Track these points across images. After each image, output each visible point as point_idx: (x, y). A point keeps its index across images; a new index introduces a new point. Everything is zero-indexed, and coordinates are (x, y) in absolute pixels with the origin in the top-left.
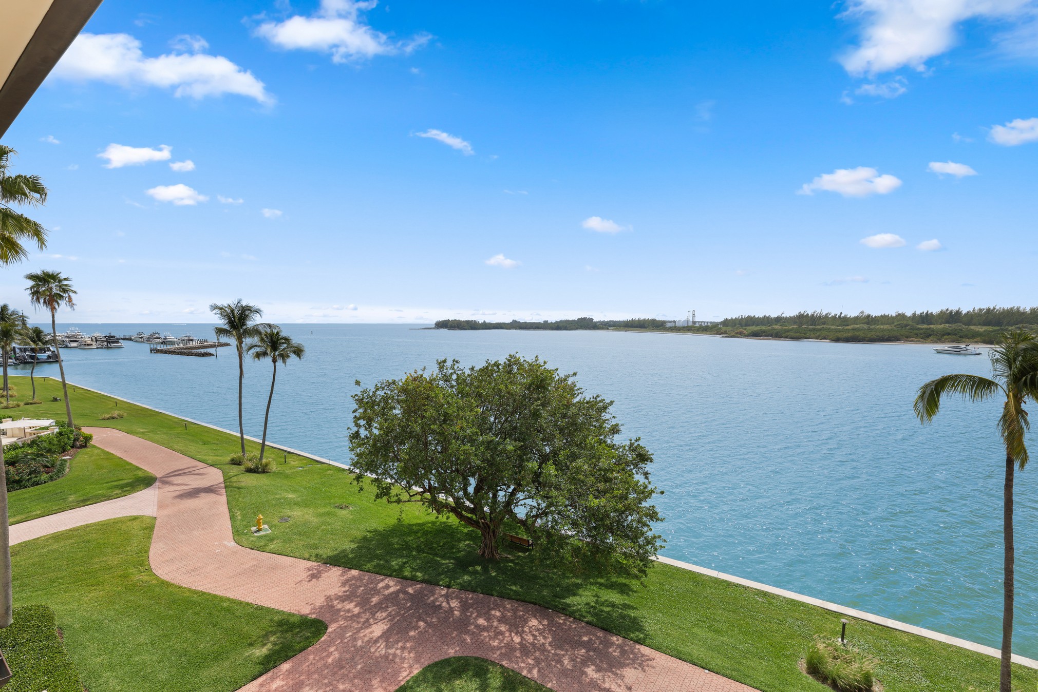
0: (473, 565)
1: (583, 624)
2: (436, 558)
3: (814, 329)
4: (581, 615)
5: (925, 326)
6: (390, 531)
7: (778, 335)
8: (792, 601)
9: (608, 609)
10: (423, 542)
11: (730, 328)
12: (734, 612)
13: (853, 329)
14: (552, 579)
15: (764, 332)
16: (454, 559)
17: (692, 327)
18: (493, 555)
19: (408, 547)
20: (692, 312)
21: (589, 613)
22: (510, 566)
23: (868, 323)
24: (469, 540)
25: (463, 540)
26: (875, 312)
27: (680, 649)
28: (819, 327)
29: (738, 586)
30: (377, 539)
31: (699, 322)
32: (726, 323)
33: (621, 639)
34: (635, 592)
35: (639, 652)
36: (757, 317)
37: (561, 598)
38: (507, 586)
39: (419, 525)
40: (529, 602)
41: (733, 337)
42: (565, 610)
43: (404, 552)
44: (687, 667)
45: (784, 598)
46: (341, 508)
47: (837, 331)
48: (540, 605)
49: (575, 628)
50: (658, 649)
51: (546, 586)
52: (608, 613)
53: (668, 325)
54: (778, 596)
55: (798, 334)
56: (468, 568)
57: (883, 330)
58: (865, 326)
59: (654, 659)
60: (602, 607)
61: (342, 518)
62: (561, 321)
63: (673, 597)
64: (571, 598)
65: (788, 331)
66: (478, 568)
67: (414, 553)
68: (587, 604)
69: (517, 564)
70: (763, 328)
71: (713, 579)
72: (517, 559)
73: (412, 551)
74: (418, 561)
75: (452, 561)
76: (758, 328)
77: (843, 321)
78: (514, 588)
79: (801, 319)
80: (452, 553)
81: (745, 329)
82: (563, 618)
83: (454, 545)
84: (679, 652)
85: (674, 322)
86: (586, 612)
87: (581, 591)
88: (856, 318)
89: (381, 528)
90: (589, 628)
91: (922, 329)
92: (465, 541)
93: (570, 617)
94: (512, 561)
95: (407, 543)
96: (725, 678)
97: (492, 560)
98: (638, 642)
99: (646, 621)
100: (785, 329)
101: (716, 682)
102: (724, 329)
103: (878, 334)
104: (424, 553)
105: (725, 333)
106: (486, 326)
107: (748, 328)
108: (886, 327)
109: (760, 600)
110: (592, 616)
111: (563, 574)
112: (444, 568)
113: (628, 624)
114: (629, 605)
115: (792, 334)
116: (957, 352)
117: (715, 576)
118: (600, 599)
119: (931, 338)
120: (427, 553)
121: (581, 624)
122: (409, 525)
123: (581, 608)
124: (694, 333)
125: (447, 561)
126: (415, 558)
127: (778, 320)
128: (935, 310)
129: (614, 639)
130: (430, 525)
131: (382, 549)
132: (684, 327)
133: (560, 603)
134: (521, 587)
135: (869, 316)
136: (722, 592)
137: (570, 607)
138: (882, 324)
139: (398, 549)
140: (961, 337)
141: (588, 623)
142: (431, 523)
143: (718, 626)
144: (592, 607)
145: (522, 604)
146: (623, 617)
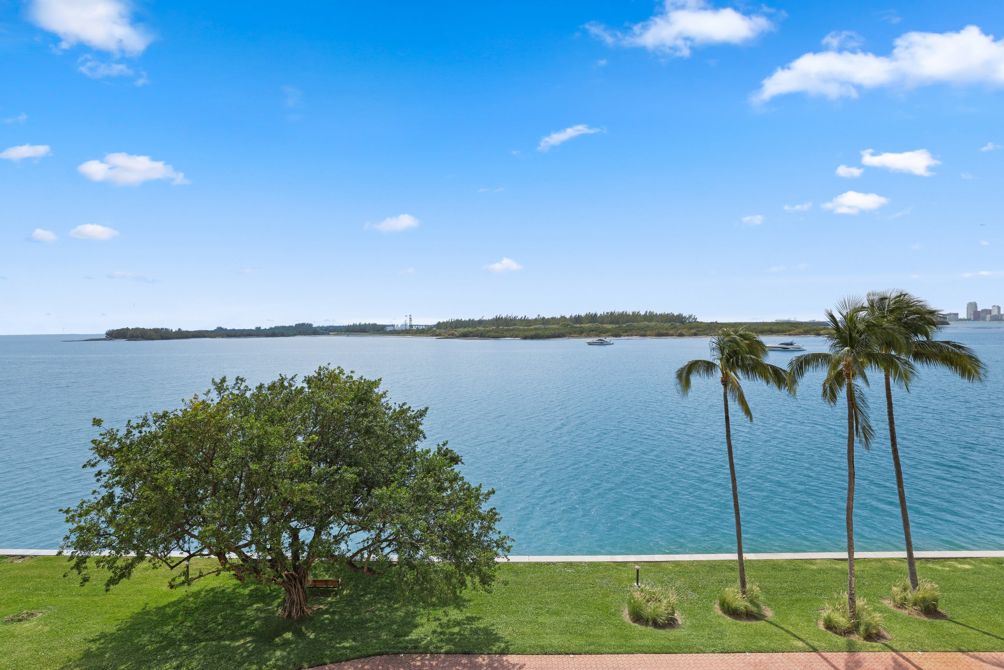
0: (279, 634)
1: (443, 656)
2: (223, 643)
3: (508, 330)
4: (436, 647)
5: (578, 325)
6: (129, 627)
7: (482, 336)
8: (592, 563)
9: (456, 630)
10: (191, 627)
11: (442, 331)
12: (558, 590)
13: (535, 329)
14: (380, 617)
15: (471, 333)
16: (250, 634)
17: (410, 330)
18: (303, 611)
19: (172, 643)
20: (408, 316)
21: (441, 641)
22: (327, 619)
23: (543, 324)
24: (257, 602)
25: (249, 606)
26: (548, 316)
27: (542, 644)
28: (511, 328)
29: (548, 564)
30: (112, 648)
31: (415, 325)
32: (439, 325)
33: (486, 657)
34: (469, 601)
35: (509, 663)
36: (463, 320)
37: (405, 635)
38: (338, 645)
39: (173, 604)
40: (373, 655)
41: (447, 338)
42: (416, 648)
43: (168, 652)
44: (554, 659)
45: (585, 562)
46: (20, 620)
47: (525, 330)
48: (387, 654)
49: (437, 664)
50: (523, 653)
51: (380, 628)
52: (458, 633)
53: (389, 329)
54: (580, 562)
55: (497, 334)
56: (273, 639)
57: (554, 329)
58: (542, 326)
59: (525, 665)
60: (451, 630)
61: (28, 637)
62: (276, 327)
63: (504, 593)
64: (414, 631)
65: (490, 331)
66: (288, 635)
67: (185, 647)
68: (434, 632)
69: (334, 613)
70: (470, 329)
71: (527, 565)
72: (331, 607)
73: (180, 645)
74: (197, 656)
75: (249, 639)
76: (466, 330)
77: (526, 322)
78: (347, 645)
79: (498, 321)
80: (242, 627)
81: (456, 331)
82: (419, 658)
83: (240, 616)
84: (542, 647)
85: (393, 326)
86: (439, 641)
87: (418, 620)
88: (536, 320)
89: (111, 629)
90: (451, 658)
91: (577, 327)
92: (251, 605)
93: (426, 653)
94: (326, 612)
95: (165, 637)
96: (588, 656)
97: (304, 619)
98: (503, 652)
99: (497, 628)
100: (487, 330)
101: (583, 663)
102: (438, 331)
103: (552, 332)
104: (200, 641)
105: (439, 335)
106: (181, 335)
107: (458, 330)
108: (555, 326)
109: (570, 571)
110: (447, 644)
111: (389, 607)
112: (242, 653)
113: (484, 638)
114: (472, 617)
115: (493, 334)
116: (602, 343)
117: (528, 561)
118: (442, 622)
119: (584, 334)
120: (206, 640)
121: (440, 657)
122: (159, 609)
123: (431, 639)
124: (412, 335)
125: (242, 642)
126: (190, 655)
127: (480, 322)
128: (583, 314)
129: (480, 659)
130: (191, 599)
131: (128, 660)
132: (403, 331)
133: (407, 641)
134: (354, 640)
135: (544, 318)
136: (539, 574)
137: (420, 643)
138: (552, 324)
139: (157, 651)
140: (600, 332)
141: (447, 653)
142: (191, 596)
143: (554, 607)
144: (441, 633)
145: (366, 661)
146: (475, 632)
